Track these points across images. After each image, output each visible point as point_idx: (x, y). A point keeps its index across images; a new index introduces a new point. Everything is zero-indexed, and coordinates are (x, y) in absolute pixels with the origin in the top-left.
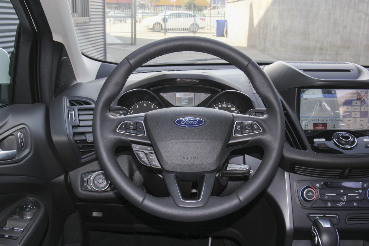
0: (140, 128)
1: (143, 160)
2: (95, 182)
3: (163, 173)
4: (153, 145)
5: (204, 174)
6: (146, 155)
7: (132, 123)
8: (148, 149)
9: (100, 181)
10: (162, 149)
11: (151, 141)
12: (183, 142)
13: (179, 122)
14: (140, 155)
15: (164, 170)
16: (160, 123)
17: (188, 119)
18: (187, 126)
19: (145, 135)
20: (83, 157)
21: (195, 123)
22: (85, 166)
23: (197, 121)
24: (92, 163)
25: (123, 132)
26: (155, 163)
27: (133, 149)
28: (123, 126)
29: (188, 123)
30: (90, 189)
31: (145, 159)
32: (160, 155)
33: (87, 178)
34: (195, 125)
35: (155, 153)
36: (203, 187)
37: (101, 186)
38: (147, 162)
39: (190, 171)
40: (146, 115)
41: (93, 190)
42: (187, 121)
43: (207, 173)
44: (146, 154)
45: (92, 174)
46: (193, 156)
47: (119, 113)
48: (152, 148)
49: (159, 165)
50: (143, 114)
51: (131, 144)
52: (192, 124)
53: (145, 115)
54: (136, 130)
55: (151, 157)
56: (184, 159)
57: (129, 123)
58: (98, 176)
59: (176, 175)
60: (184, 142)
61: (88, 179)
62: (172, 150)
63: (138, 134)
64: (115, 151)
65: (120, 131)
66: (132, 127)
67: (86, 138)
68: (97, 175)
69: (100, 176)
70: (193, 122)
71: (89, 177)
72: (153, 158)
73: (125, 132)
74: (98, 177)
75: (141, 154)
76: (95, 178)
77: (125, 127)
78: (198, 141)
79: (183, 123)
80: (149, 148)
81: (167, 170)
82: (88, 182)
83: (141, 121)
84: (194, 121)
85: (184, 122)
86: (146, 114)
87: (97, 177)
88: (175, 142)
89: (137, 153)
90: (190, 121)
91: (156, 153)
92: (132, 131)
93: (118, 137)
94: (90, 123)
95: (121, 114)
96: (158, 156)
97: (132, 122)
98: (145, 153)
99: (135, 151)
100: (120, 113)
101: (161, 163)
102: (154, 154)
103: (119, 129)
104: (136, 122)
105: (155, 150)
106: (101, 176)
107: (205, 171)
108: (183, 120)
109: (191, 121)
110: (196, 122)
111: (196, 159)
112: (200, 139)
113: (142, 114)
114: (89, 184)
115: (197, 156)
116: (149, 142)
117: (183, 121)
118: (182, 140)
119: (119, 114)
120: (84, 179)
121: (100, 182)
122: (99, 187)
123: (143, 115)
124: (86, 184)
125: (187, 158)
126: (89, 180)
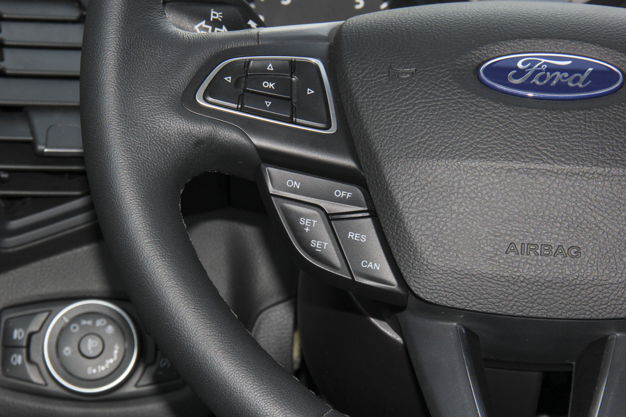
0: (310, 92)
1: (315, 244)
2: (67, 351)
3: (408, 317)
4: (367, 177)
5: (608, 333)
6: (330, 221)
7: (270, 67)
8: (343, 194)
9: (91, 345)
10: (407, 198)
11: (356, 159)
12: (510, 170)
13: (500, 72)
14: (303, 221)
15: (411, 300)
16: (407, 73)
17: (543, 60)
18: (530, 95)
19: (329, 127)
20: (15, 224)
21: (576, 80)
22: (20, 270)
23: (586, 74)
24: (52, 259)
25: (229, 108)
26: (370, 265)
27: (271, 190)
28: (229, 79)
29: (542, 79)
30: (41, 381)
31: (323, 243)
32: (399, 226)
33: (25, 329)
34: (576, 90)
35: (373, 214)
36: (598, 392)
37: (95, 370)
38: (336, 260)
39: (539, 314)
40: (338, 32)
41: (52, 387)
42: (537, 72)
43: (620, 331)
44: (330, 218)
45: (50, 312)
46: (557, 240)
47: (206, 17)
48: (359, 192)
49: (390, 277)
50: (323, 28)
51: (262, 166)
52: (562, 87)
53: (332, 30)
54: (290, 100)
55: (351, 235)
56: (512, 254)
57: (258, 64)
58: (79, 323)
59: (466, 329)
60: (514, 173)
61: (30, 336)
62: (455, 208)
63: (296, 123)
64: (183, 196)
65: (210, 99)
66: (271, 85)
67: (33, 133)
68: (76, 319)
69: (89, 322)
70: (566, 75)
71: (34, 327)
72: (364, 239)
73: (237, 110)
74: (82, 327)
75: (306, 216)
76: (63, 333)
77: (236, 83)
78: (586, 169)
79: (515, 77)
80: (343, 191)
81: (428, 298)
82: (28, 346)
83: (313, 60)
84: (569, 70)
85: (520, 73)
86: (341, 26)
87: (75, 329)
88: (472, 168)
89: (285, 211)
90: (552, 69)
91: (381, 215)
92: (268, 104)
93: (203, 129)
94: (71, 63)
95: (216, 24)
96: (387, 231)
97: (270, 60)
98: (327, 215)
99: (280, 200)
100: (212, 17)
101: (401, 265)
102: (369, 220)
103: (208, 92)
104: (291, 61)
105: (376, 202)
106: (94, 323)
107: (613, 315)
108: (520, 65)
109: (558, 73)
110: (583, 78)
111: (572, 257)
112: (594, 162)
113: (318, 29)
114: (35, 357)
115: (576, 244)
116: (349, 163)
117: (517, 68)
118: (506, 159)
119: (208, 22)
120: (12, 334)
121: (91, 353)
122: (81, 375)
123: (325, 34)
124: (18, 359)
125: (528, 248)
126: (34, 337)
